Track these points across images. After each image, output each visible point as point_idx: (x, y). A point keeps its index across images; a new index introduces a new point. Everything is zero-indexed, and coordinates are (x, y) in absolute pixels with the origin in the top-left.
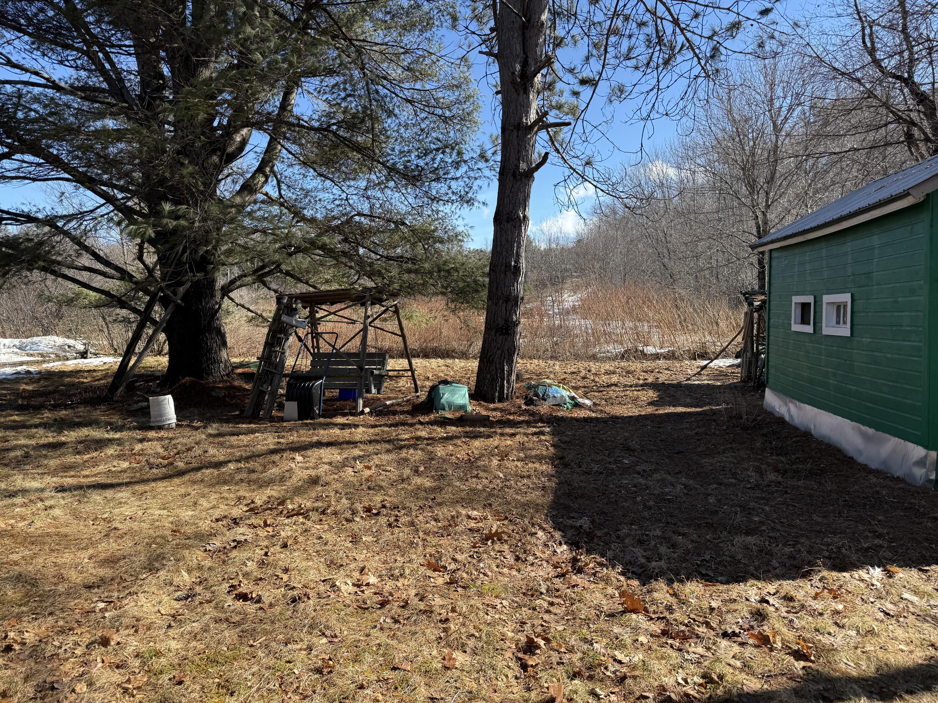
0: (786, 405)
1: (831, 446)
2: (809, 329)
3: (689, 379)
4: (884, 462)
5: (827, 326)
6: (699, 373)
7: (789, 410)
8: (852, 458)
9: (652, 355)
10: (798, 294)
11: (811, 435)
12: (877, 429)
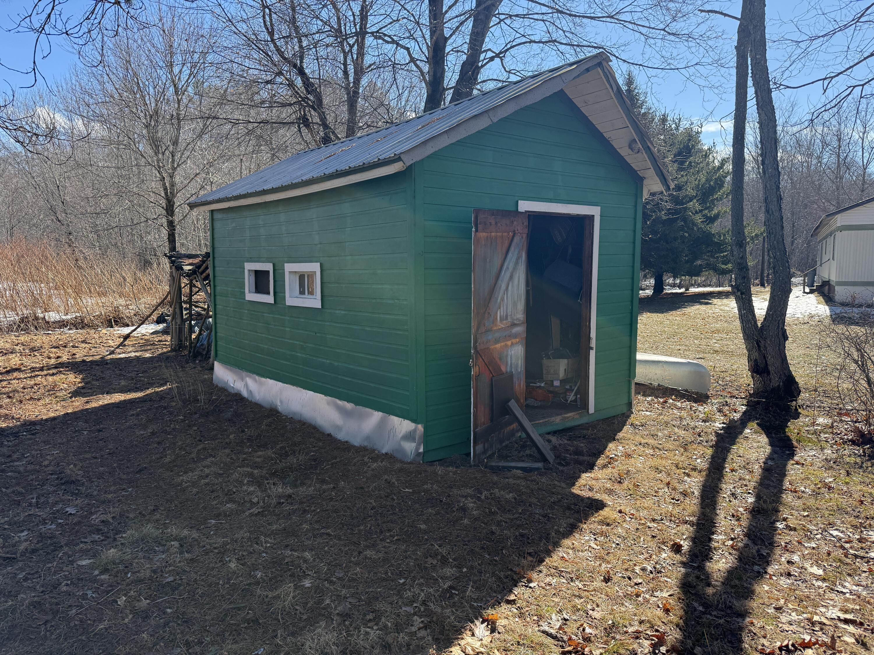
0: (242, 380)
1: (304, 424)
2: (269, 299)
3: (112, 353)
4: (368, 438)
5: (291, 297)
6: (122, 344)
7: (246, 385)
8: (329, 435)
9: (54, 323)
10: (251, 260)
11: (277, 412)
12: (357, 403)
